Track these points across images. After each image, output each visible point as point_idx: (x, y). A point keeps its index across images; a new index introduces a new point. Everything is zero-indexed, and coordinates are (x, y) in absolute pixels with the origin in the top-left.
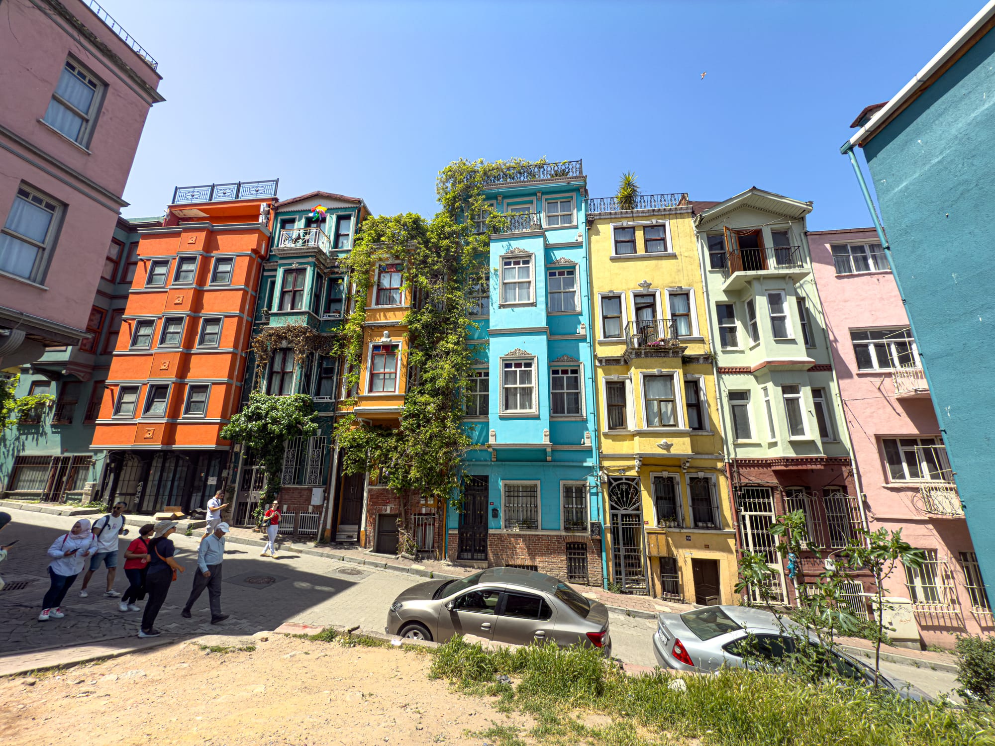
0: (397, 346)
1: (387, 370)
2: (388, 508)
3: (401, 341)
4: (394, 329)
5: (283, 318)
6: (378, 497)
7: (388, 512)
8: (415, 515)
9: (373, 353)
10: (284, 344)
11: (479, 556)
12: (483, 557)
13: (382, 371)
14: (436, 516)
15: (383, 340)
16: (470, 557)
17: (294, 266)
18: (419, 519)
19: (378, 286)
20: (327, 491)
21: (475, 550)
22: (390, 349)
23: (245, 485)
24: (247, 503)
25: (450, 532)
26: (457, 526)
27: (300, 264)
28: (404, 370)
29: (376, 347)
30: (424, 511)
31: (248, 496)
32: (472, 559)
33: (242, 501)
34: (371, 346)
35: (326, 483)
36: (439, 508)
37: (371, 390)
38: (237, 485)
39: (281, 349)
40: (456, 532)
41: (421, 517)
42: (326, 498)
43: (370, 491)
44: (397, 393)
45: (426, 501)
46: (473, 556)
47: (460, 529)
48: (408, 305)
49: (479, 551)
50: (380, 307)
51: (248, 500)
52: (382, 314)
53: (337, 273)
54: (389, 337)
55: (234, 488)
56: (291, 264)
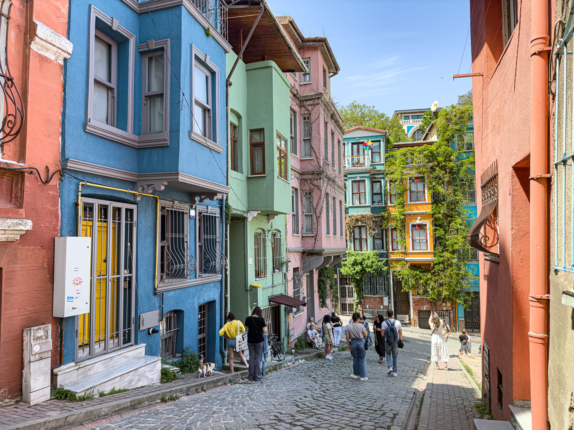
0: (426, 225)
1: (421, 238)
2: (425, 308)
3: (428, 223)
4: (423, 216)
5: (356, 209)
6: (418, 302)
7: (425, 309)
8: (439, 311)
9: (412, 229)
10: (360, 224)
11: (477, 330)
12: (479, 331)
13: (418, 238)
14: (451, 311)
15: (418, 222)
16: (472, 331)
17: (358, 179)
18: (441, 313)
19: (410, 190)
20: (389, 298)
21: (474, 328)
22: (421, 227)
23: (343, 296)
24: (346, 304)
25: (460, 319)
26: (463, 316)
27: (361, 177)
28: (432, 239)
29: (413, 226)
30: (444, 309)
31: (346, 300)
32: (473, 332)
33: (343, 303)
34: (410, 225)
35: (388, 294)
36: (452, 307)
37: (413, 249)
38: (339, 295)
39: (358, 226)
40: (463, 319)
41: (442, 312)
42: (389, 302)
43: (413, 299)
44: (429, 251)
45: (446, 304)
46: (473, 331)
47: (465, 318)
48: (430, 202)
49: (476, 328)
50: (413, 203)
51: (347, 302)
52: (414, 207)
53: (377, 178)
54: (420, 220)
55: (338, 296)
56: (356, 177)
